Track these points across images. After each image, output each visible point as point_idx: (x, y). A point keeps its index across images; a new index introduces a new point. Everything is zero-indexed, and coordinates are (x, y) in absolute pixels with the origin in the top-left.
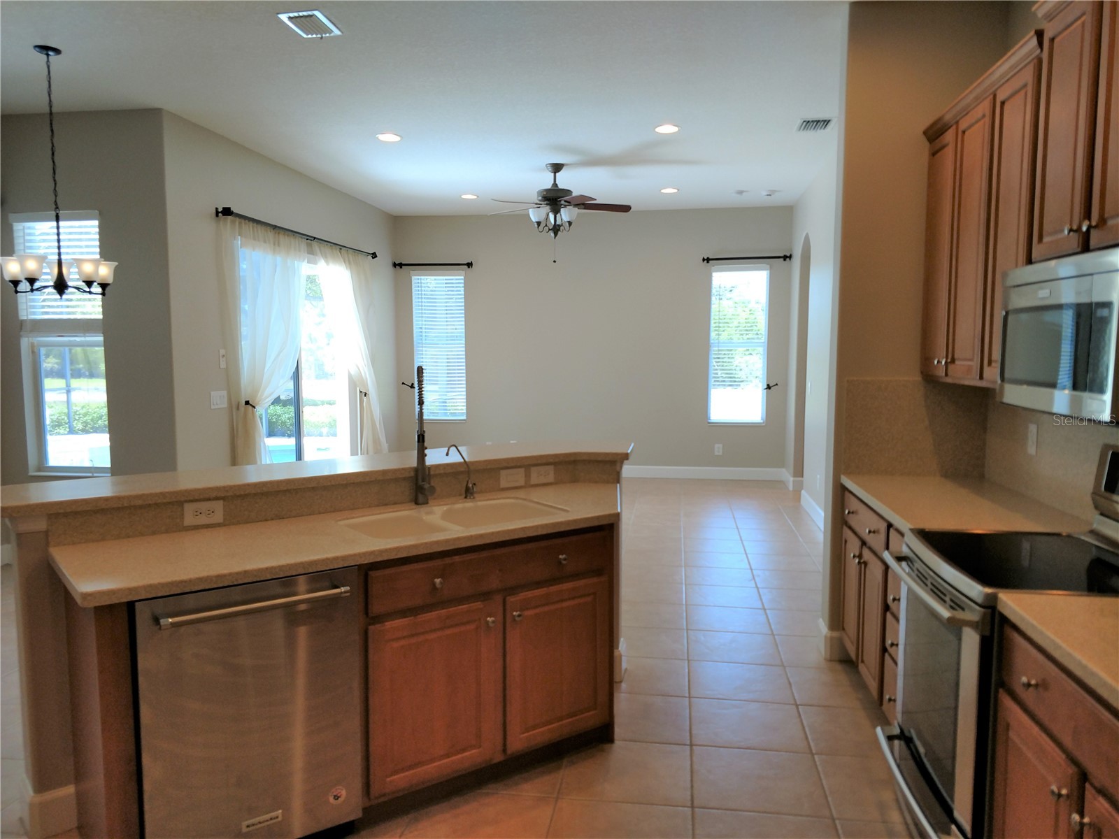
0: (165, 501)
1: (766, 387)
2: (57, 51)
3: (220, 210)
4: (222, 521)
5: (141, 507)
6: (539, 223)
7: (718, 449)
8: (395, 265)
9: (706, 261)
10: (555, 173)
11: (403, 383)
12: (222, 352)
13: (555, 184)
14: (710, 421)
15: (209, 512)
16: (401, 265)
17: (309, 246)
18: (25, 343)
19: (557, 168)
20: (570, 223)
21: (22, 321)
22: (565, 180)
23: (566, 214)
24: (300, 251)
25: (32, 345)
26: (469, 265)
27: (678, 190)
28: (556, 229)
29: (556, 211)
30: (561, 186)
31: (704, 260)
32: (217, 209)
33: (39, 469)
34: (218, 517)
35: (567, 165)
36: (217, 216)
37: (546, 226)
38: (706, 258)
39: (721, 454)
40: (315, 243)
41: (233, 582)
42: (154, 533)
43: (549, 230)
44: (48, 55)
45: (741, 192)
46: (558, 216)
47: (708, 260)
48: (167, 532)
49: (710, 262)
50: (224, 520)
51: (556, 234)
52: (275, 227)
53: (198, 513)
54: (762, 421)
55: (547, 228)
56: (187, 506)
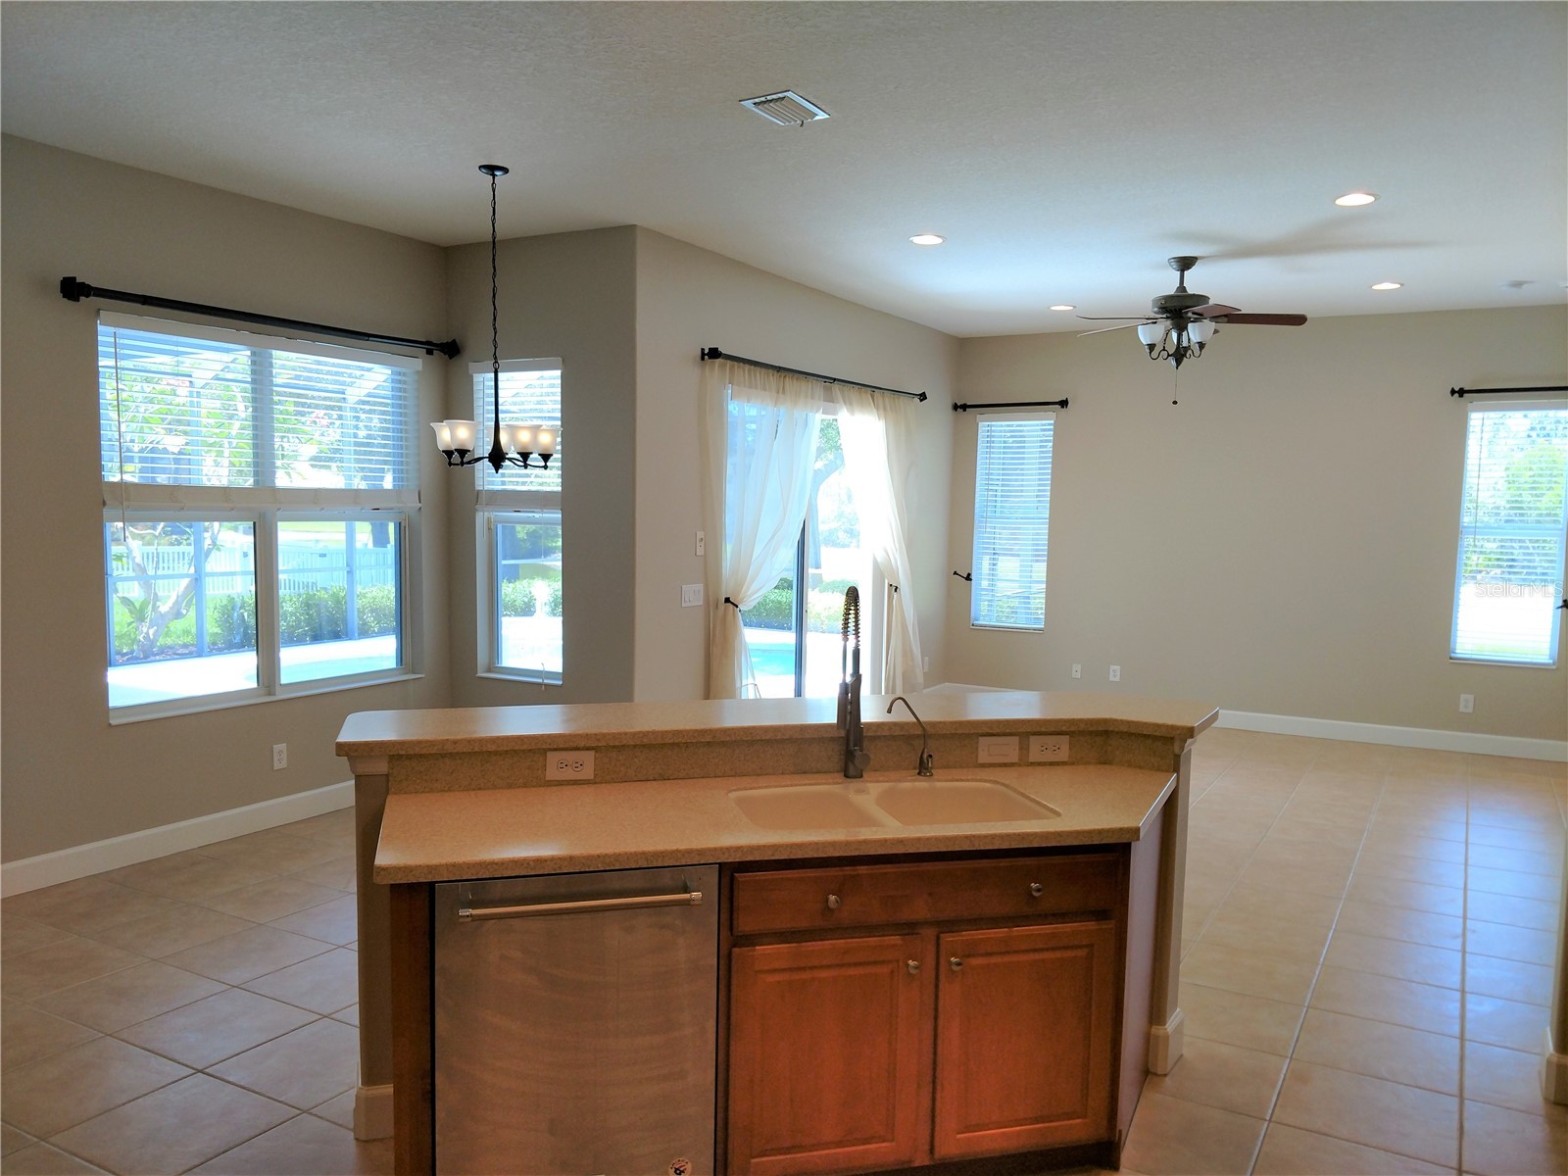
0: (523, 748)
1: (1561, 604)
2: (504, 169)
3: (706, 351)
4: (592, 777)
6: (1152, 347)
7: (1466, 703)
8: (956, 407)
9: (1456, 395)
10: (1182, 271)
11: (955, 573)
12: (700, 535)
13: (1182, 288)
14: (1453, 655)
15: (577, 765)
16: (964, 407)
17: (828, 390)
18: (481, 518)
19: (1185, 264)
20: (1201, 345)
21: (478, 491)
22: (1196, 281)
23: (1194, 333)
24: (812, 398)
25: (489, 519)
26: (1064, 403)
27: (1402, 285)
28: (1180, 354)
29: (1181, 328)
30: (1190, 291)
31: (1453, 392)
32: (703, 350)
33: (489, 670)
34: (588, 772)
35: (1202, 258)
36: (703, 359)
37: (1164, 350)
38: (1457, 389)
39: (1470, 710)
40: (836, 387)
41: (555, 870)
42: (510, 786)
43: (1169, 355)
44: (493, 176)
45: (1518, 284)
46: (1185, 333)
47: (1462, 392)
48: (525, 786)
49: (1465, 395)
50: (595, 775)
51: (1179, 362)
52: (779, 369)
53: (562, 765)
54: (1551, 661)
55: (1165, 354)
56: (549, 754)
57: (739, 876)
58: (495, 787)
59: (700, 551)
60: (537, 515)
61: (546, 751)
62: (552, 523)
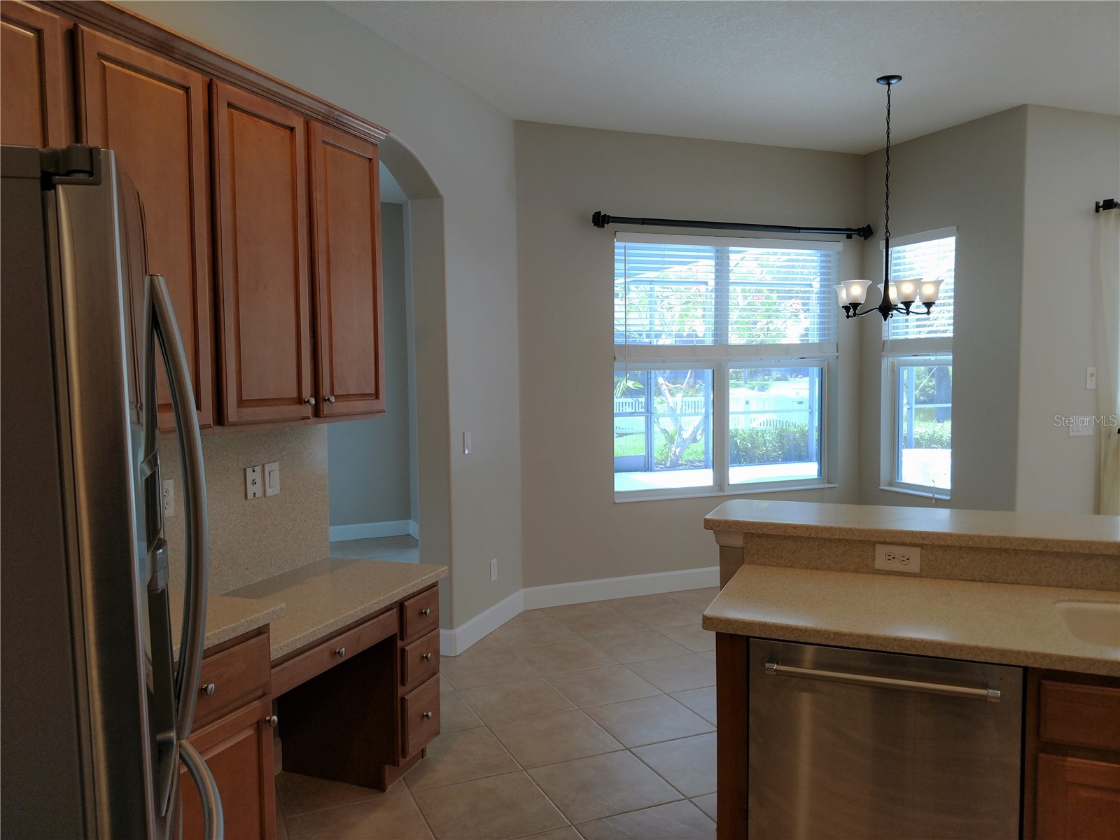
0: (853, 538)
2: (899, 78)
3: (1101, 204)
4: (918, 572)
5: (831, 540)
12: (1091, 370)
15: (903, 559)
18: (886, 363)
21: (884, 342)
25: (893, 363)
32: (1097, 203)
33: (891, 485)
34: (914, 566)
36: (1097, 211)
42: (843, 570)
44: (889, 84)
48: (856, 571)
50: (922, 570)
53: (890, 557)
56: (878, 546)
57: (1048, 684)
58: (830, 569)
59: (1091, 385)
60: (932, 358)
61: (873, 544)
62: (945, 363)
